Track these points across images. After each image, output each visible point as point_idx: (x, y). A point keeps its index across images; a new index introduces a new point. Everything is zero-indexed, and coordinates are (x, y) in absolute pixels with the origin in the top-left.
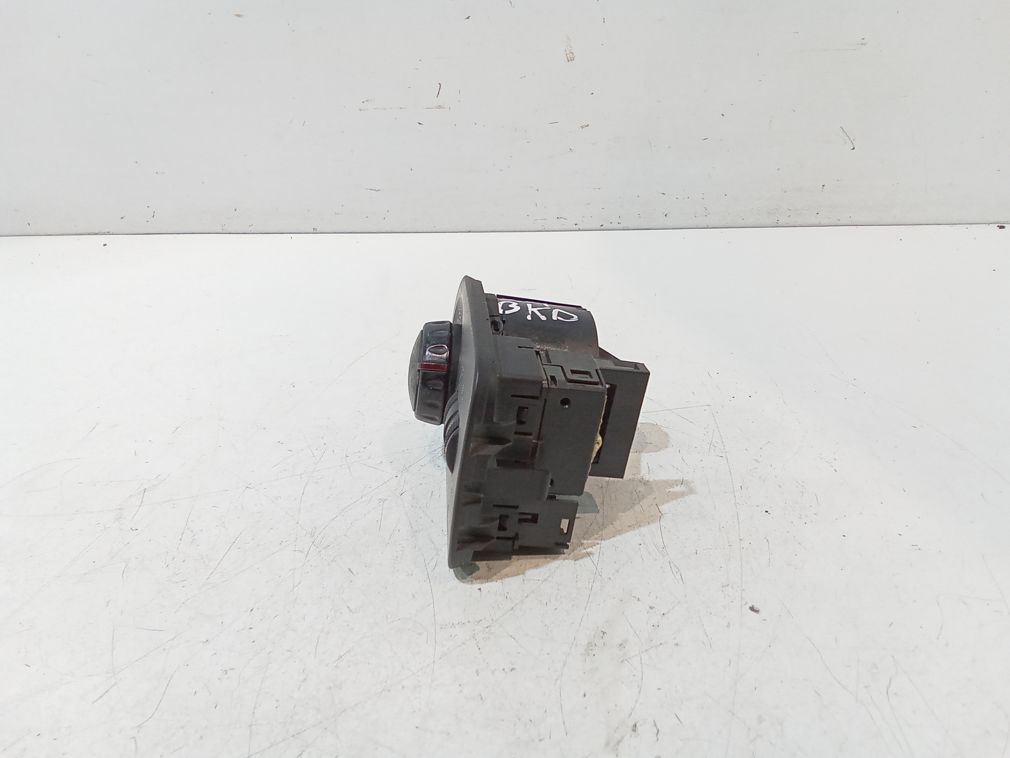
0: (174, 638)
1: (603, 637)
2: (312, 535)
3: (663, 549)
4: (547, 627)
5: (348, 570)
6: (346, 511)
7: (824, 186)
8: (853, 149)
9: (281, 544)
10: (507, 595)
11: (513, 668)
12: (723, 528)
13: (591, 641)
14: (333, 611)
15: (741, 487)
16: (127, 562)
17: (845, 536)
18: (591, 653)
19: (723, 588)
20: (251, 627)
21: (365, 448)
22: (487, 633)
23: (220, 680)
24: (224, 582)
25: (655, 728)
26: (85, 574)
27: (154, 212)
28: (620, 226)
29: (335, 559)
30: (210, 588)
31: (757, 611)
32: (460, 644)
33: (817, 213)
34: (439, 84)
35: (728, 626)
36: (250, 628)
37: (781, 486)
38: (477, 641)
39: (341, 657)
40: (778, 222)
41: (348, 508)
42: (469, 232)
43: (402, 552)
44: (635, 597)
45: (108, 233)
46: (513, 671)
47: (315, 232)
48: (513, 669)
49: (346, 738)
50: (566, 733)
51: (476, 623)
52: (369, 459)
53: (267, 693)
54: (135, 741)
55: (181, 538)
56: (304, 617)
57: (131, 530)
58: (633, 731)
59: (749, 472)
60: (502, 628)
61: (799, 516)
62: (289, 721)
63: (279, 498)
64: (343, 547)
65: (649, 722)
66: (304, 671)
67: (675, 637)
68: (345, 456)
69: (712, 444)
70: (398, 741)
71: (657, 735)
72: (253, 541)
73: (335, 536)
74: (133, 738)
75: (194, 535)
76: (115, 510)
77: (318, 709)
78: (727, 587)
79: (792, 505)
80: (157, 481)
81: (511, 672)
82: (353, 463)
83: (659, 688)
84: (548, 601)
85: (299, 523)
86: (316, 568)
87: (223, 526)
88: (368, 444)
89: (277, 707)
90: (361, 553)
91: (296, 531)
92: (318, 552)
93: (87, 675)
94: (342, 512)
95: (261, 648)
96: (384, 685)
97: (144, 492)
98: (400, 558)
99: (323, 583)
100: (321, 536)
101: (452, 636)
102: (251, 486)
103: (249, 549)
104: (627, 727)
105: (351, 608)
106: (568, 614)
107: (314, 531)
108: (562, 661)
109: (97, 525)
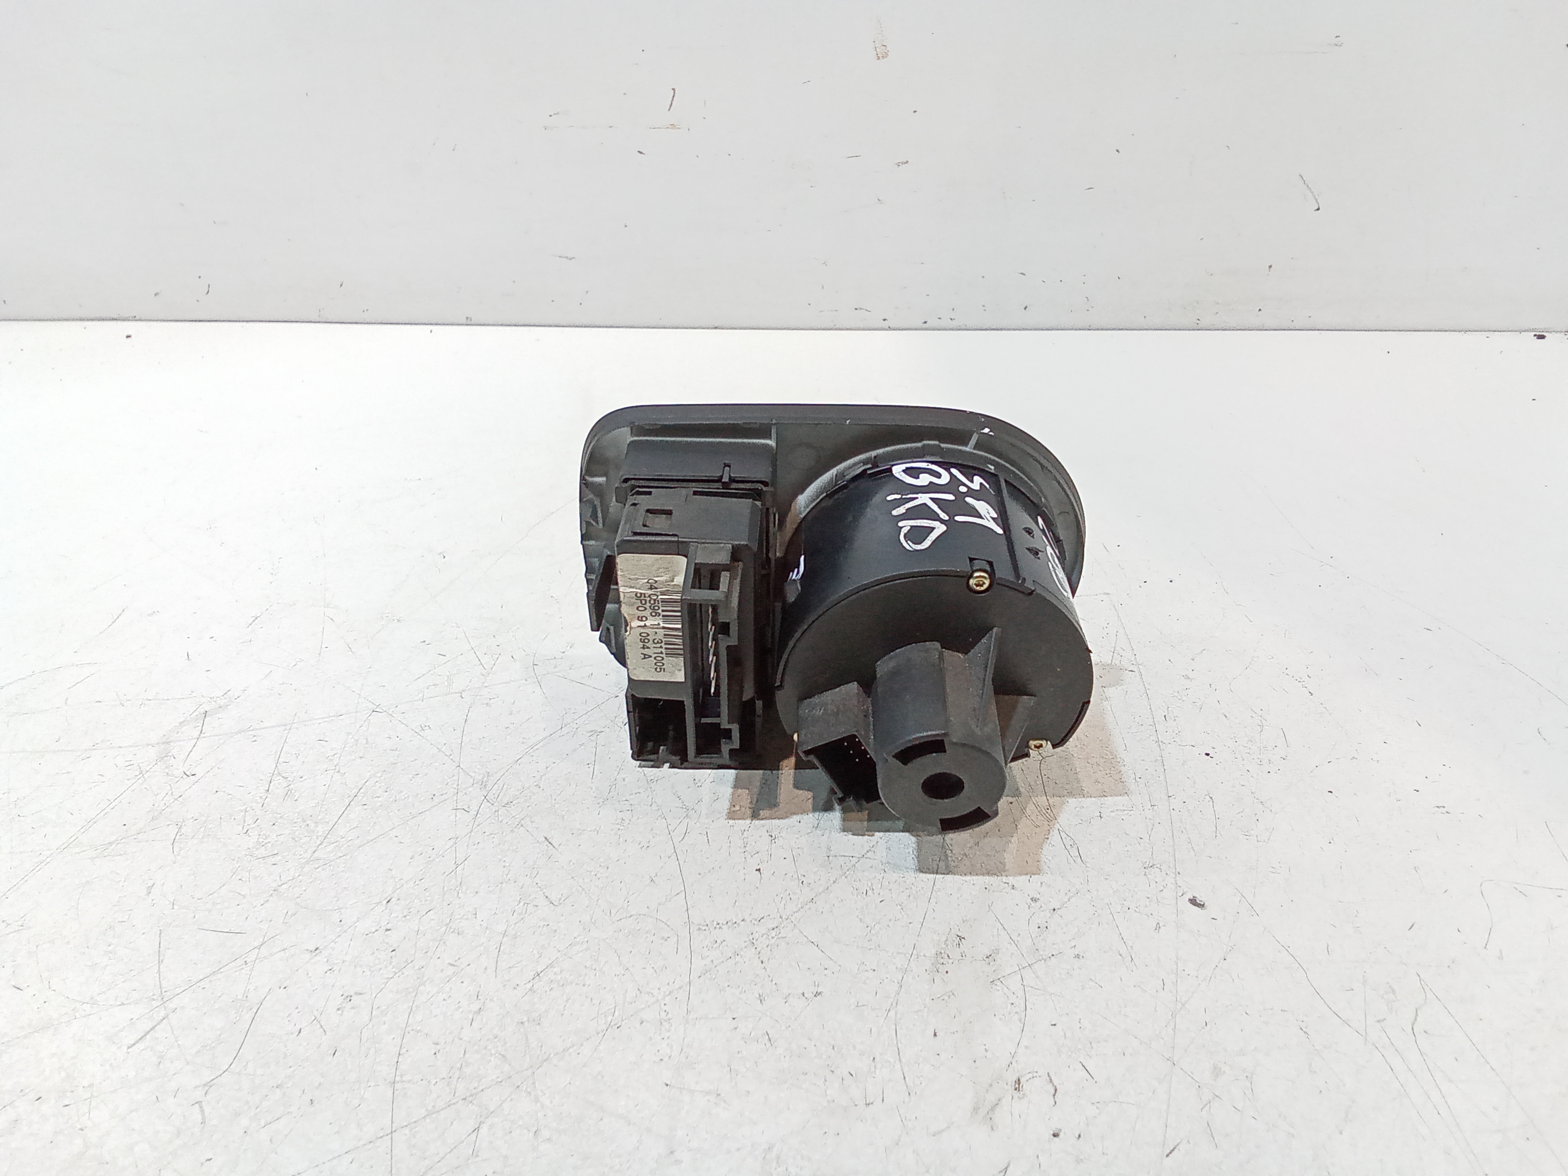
0: (261, 945)
1: (959, 944)
2: (483, 785)
3: (1047, 811)
4: (869, 928)
5: (544, 839)
6: (537, 749)
7: (1270, 267)
8: (1318, 209)
9: (432, 799)
10: (803, 879)
11: (819, 991)
12: (1140, 778)
13: (943, 951)
14: (522, 904)
15: (1165, 716)
16: (179, 826)
17: (1331, 792)
18: (943, 969)
19: (1146, 870)
20: (389, 928)
21: (564, 652)
22: (773, 938)
23: (340, 1012)
24: (341, 857)
25: (1051, 1085)
26: (111, 844)
27: (209, 286)
28: (954, 324)
29: (523, 822)
30: (319, 867)
31: (1201, 906)
32: (730, 956)
33: (1260, 310)
34: (673, 89)
35: (1158, 927)
36: (387, 930)
37: (1227, 715)
38: (758, 949)
39: (538, 975)
40: (1198, 322)
41: (541, 744)
42: (716, 328)
43: (630, 811)
44: (1008, 884)
45: (134, 319)
46: (818, 997)
47: (469, 322)
48: (817, 994)
49: (551, 1102)
50: (909, 1094)
51: (756, 923)
52: (570, 669)
53: (418, 1032)
54: (201, 1107)
55: (267, 789)
56: (475, 912)
57: (185, 776)
58: (1016, 1089)
59: (1176, 694)
60: (798, 931)
61: (1259, 761)
62: (457, 1075)
63: (427, 728)
64: (535, 803)
65: (1040, 1076)
66: (479, 997)
67: (1074, 945)
68: (532, 664)
69: (1115, 651)
70: (636, 1106)
71: (1054, 1095)
72: (387, 793)
73: (520, 788)
74: (196, 1103)
75: (290, 783)
76: (157, 744)
77: (504, 1056)
78: (1152, 868)
79: (1246, 745)
80: (226, 699)
81: (815, 998)
82: (545, 675)
83: (1053, 1023)
84: (868, 889)
85: (461, 765)
86: (493, 836)
87: (337, 770)
88: (569, 648)
89: (435, 1054)
90: (563, 813)
91: (456, 778)
92: (494, 810)
93: (118, 1003)
94: (531, 750)
95: (406, 961)
96: (610, 1018)
97: (205, 717)
98: (627, 821)
99: (504, 860)
100: (498, 787)
101: (718, 941)
102: (381, 708)
103: (381, 806)
104: (1005, 1084)
105: (552, 900)
106: (902, 909)
107: (485, 779)
108: (896, 982)
109: (128, 768)
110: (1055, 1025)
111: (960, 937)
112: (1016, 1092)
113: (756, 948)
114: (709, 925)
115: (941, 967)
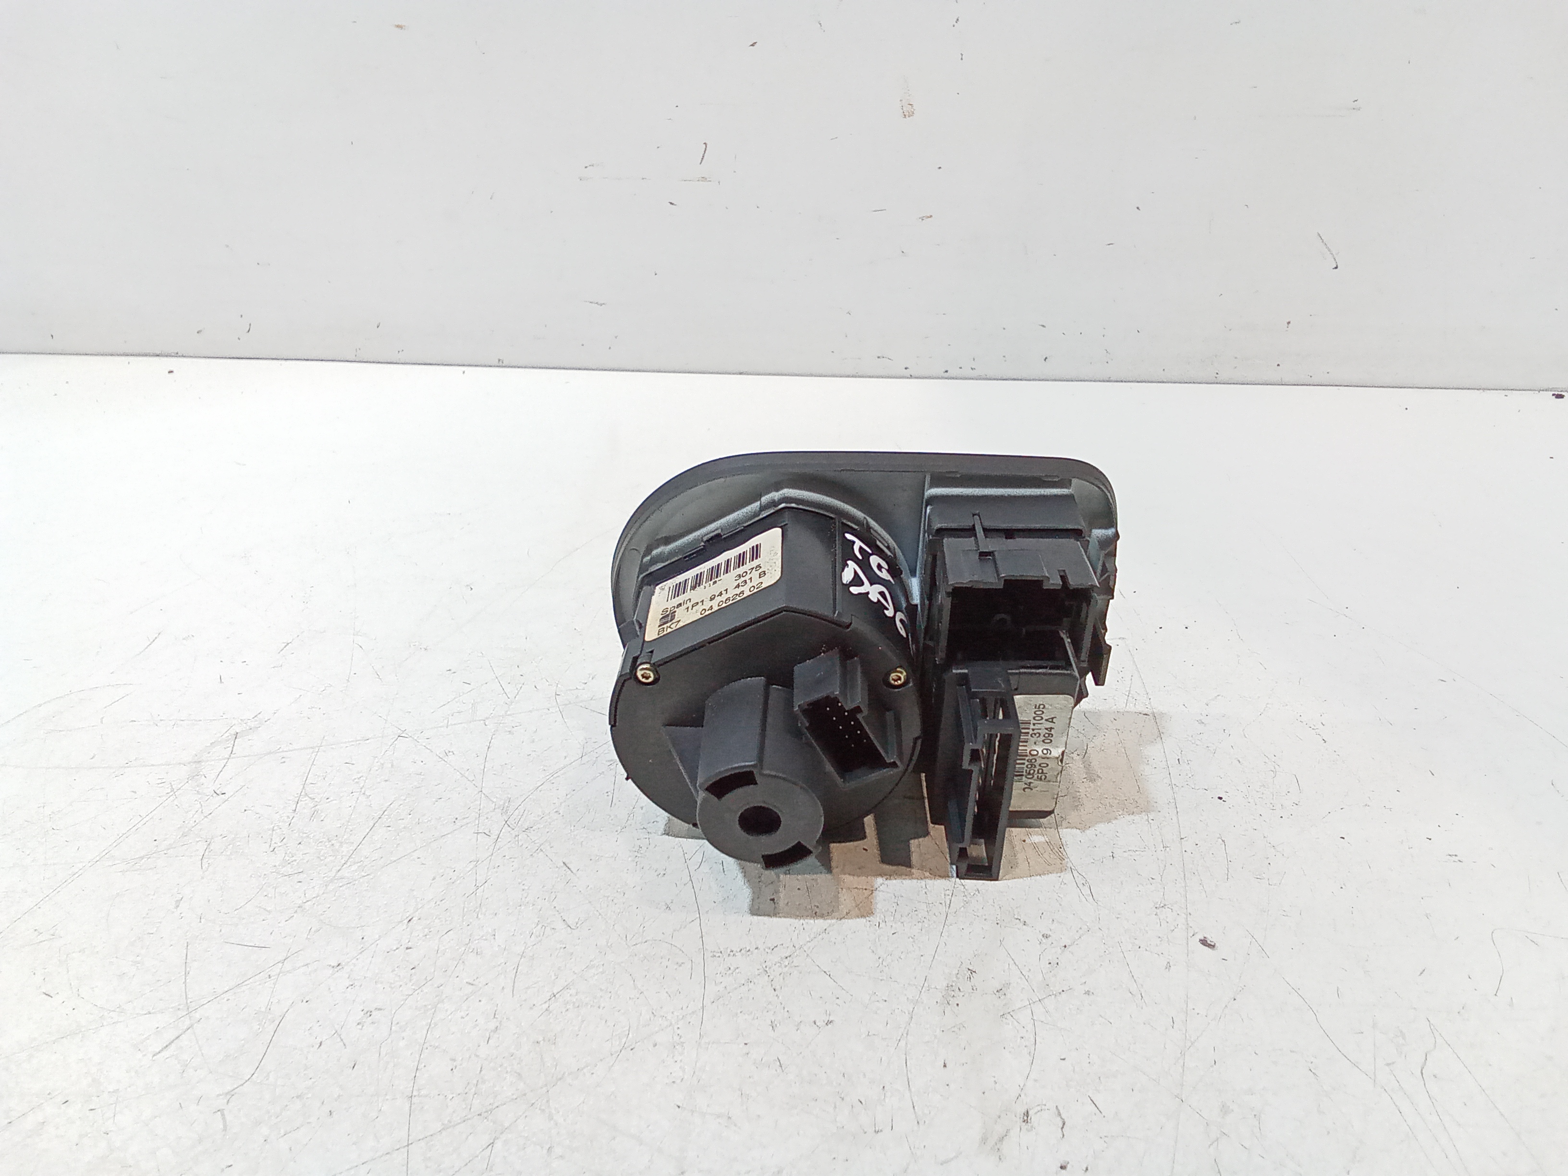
0: (285, 960)
1: (970, 978)
2: (504, 810)
3: (1060, 849)
4: (881, 960)
5: (563, 864)
6: (559, 776)
7: (1289, 323)
8: (1336, 268)
9: (454, 822)
10: (817, 910)
11: (830, 1020)
12: (1153, 820)
13: (954, 984)
14: (540, 926)
15: (1179, 760)
16: (208, 842)
17: (1343, 838)
18: (953, 1002)
19: (1157, 910)
20: (409, 946)
21: (586, 683)
22: (786, 966)
23: (360, 1027)
24: (364, 876)
25: (1059, 1118)
26: (142, 858)
27: (250, 325)
28: (975, 373)
29: (542, 847)
30: (342, 886)
31: (1212, 946)
32: (743, 983)
33: (1278, 365)
34: (705, 143)
35: (1168, 966)
36: (407, 948)
37: (1240, 761)
38: (771, 977)
39: (555, 996)
40: (1217, 376)
41: (562, 772)
42: (741, 374)
43: (647, 839)
44: (1020, 920)
45: (177, 355)
46: (830, 1026)
47: (501, 364)
48: (829, 1022)
49: (564, 1120)
50: (918, 1122)
51: (769, 951)
52: (591, 699)
53: (436, 1047)
54: (223, 1115)
55: (294, 809)
56: (494, 933)
57: (215, 795)
58: (1024, 1121)
59: (1190, 739)
60: (810, 960)
61: (1271, 806)
62: (473, 1091)
63: (451, 753)
64: (554, 829)
65: (1048, 1110)
66: (496, 1016)
67: (1084, 981)
68: (554, 694)
69: (1130, 695)
70: (648, 1126)
71: (1062, 1128)
72: (411, 816)
73: (540, 813)
74: (218, 1111)
75: (316, 804)
76: (189, 763)
77: (519, 1074)
78: (1163, 909)
79: (1258, 790)
80: (256, 721)
81: (826, 1026)
82: (566, 705)
83: (1062, 1058)
84: (881, 922)
85: (484, 792)
86: (512, 860)
87: (363, 792)
88: (591, 678)
89: (452, 1070)
90: (582, 840)
91: (478, 802)
92: (514, 836)
93: (145, 1013)
94: (552, 778)
95: (426, 979)
96: (624, 1040)
97: (236, 738)
98: (644, 848)
99: (523, 883)
100: (519, 812)
101: (731, 968)
102: (407, 734)
103: (404, 828)
104: (1014, 1116)
105: (570, 923)
106: (914, 941)
107: (507, 804)
108: (907, 1013)
109: (160, 785)
110: (1064, 1059)
111: (971, 971)
112: (1024, 1124)
113: (769, 976)
114: (723, 952)
115: (952, 999)
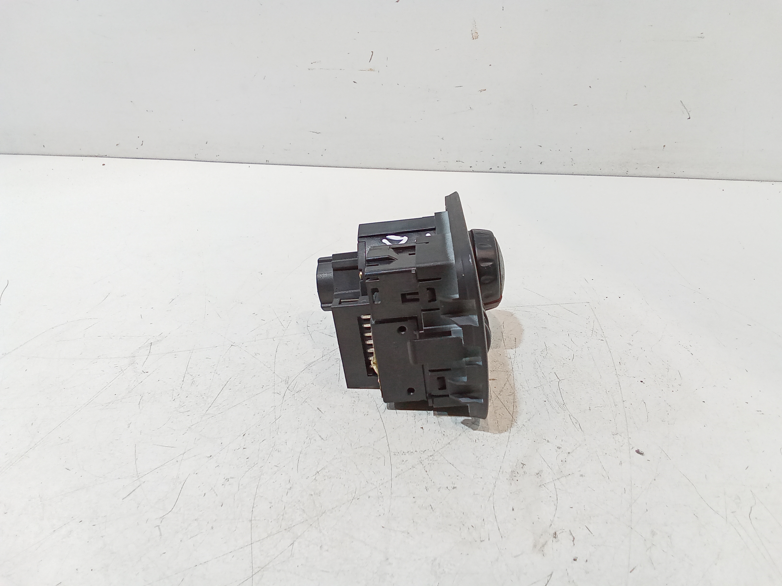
0: (184, 453)
1: (523, 467)
2: (286, 382)
3: (563, 406)
4: (478, 458)
5: (317, 409)
6: (312, 366)
7: (664, 146)
8: (689, 118)
9: (262, 388)
10: (444, 433)
11: (455, 486)
12: (609, 392)
13: (514, 470)
14: (308, 439)
15: (620, 362)
16: (141, 396)
17: (704, 402)
18: (515, 479)
19: (614, 436)
21: (322, 321)
22: (431, 460)
23: (223, 486)
24: (221, 413)
25: (571, 536)
26: (109, 403)
27: (143, 141)
28: (505, 170)
29: (306, 400)
30: (210, 417)
31: (642, 454)
32: (410, 467)
33: (658, 167)
34: (372, 52)
35: (621, 463)
36: (244, 448)
37: (651, 363)
38: (424, 465)
39: (318, 472)
40: (627, 172)
41: (313, 364)
42: (387, 169)
43: (358, 397)
44: (545, 439)
45: (106, 156)
47: (267, 163)
48: (454, 488)
49: (327, 533)
50: (502, 537)
51: (422, 453)
52: (325, 329)
53: (262, 497)
54: (159, 528)
55: (183, 380)
56: (286, 442)
57: (143, 373)
58: (554, 537)
59: (625, 352)
60: (443, 457)
61: (667, 386)
62: (281, 518)
63: (258, 354)
64: (312, 392)
65: (566, 532)
66: (290, 482)
67: (579, 470)
68: (307, 326)
69: (593, 330)
70: (369, 536)
71: (573, 541)
72: (240, 384)
73: (304, 384)
74: (157, 526)
75: (194, 378)
76: (129, 357)
77: (303, 510)
78: (616, 435)
79: (661, 378)
80: (161, 337)
81: (453, 490)
82: (313, 331)
83: (571, 507)
84: (476, 439)
85: (275, 373)
86: (292, 406)
87: (216, 372)
88: (324, 319)
89: (270, 508)
90: (326, 397)
91: (273, 378)
92: (292, 394)
93: (117, 478)
94: (309, 367)
95: (254, 463)
96: (354, 494)
97: (151, 345)
98: (357, 402)
99: (299, 418)
100: (294, 383)
101: (404, 461)
102: (235, 344)
103: (238, 390)
104: (549, 535)
105: (322, 437)
106: (493, 449)
107: (287, 379)
108: (493, 484)
109: (115, 368)
110: (572, 508)
111: (523, 464)
112: (554, 538)
113: (423, 465)
114: (399, 453)
115: (514, 477)
